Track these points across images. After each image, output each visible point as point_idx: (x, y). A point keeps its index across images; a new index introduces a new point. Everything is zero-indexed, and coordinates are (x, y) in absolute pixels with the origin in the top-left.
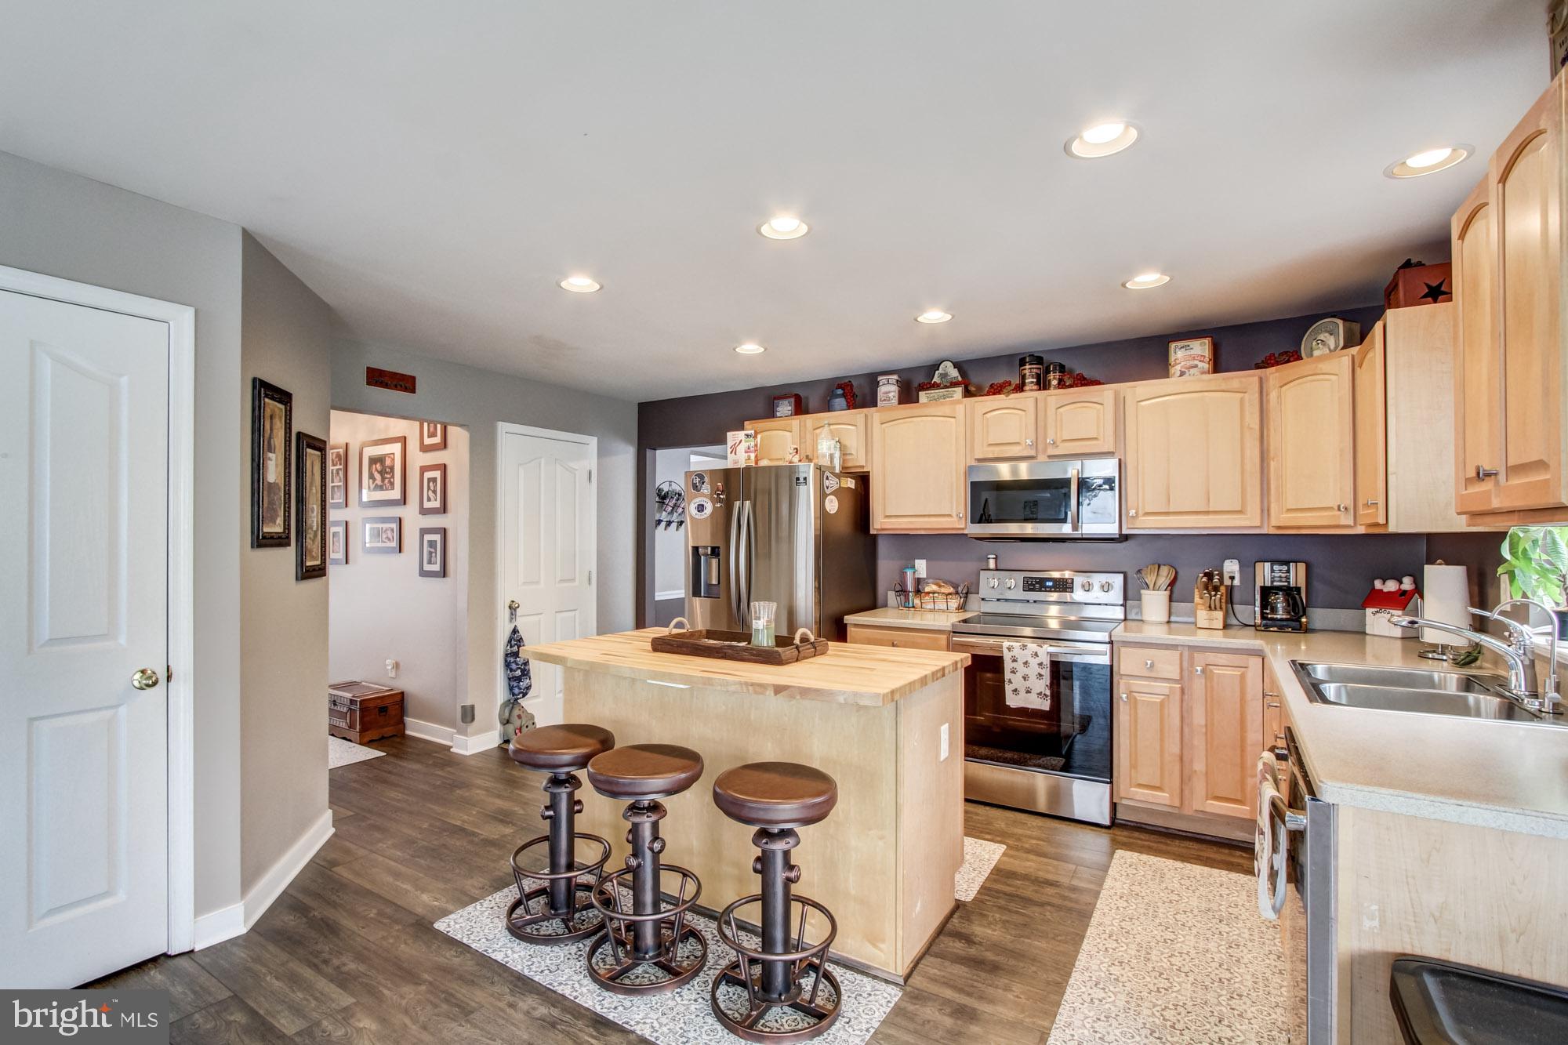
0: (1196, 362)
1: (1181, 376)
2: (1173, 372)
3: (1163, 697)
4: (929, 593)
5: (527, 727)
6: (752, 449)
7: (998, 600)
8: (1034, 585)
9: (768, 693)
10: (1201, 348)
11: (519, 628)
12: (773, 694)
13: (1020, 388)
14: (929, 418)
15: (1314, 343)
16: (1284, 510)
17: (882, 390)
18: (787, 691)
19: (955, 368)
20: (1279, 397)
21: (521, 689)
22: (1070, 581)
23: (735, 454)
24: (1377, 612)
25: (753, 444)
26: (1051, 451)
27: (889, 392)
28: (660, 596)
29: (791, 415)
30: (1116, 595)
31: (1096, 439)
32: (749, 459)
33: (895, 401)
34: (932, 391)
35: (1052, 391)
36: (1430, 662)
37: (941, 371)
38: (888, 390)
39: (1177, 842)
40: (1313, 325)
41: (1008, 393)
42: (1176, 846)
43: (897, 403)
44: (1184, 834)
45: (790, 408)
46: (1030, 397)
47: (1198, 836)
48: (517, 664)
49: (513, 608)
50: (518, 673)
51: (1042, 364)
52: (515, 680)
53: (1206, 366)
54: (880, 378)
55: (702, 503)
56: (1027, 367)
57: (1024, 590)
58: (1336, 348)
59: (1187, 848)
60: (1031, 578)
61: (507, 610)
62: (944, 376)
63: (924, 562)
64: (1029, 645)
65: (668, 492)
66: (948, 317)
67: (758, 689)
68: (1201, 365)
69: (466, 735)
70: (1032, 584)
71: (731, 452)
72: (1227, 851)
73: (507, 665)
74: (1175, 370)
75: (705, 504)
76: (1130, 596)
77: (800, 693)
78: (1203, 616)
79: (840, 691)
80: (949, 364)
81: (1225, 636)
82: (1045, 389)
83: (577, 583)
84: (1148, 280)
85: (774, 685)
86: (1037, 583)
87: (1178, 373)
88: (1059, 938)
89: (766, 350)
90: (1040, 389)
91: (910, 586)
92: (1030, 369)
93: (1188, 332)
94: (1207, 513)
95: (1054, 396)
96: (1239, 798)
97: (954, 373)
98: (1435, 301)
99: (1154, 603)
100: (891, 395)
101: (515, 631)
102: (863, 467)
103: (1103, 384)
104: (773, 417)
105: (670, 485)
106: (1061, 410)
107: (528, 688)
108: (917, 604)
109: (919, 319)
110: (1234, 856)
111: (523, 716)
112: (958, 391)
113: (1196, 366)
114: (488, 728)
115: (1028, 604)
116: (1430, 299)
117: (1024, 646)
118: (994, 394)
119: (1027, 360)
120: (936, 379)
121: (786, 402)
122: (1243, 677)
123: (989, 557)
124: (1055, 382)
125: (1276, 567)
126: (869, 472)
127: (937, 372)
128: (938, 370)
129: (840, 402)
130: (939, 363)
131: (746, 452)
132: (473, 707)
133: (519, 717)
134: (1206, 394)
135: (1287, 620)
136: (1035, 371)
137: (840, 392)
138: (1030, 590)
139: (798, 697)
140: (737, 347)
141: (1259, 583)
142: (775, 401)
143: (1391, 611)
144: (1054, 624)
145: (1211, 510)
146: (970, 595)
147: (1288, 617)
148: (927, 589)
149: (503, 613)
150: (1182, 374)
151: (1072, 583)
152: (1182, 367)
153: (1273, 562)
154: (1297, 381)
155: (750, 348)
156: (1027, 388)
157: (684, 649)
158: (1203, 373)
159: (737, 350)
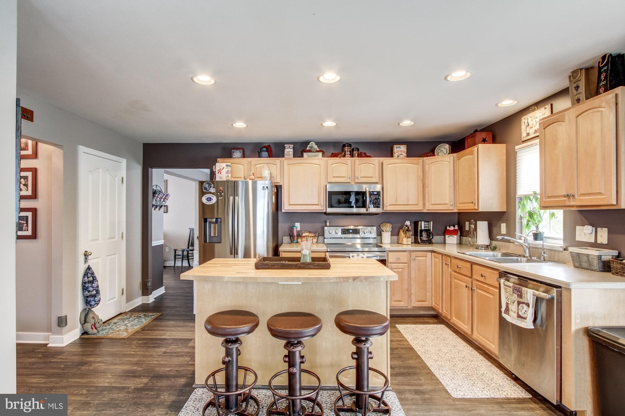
0: (403, 153)
1: (398, 157)
2: (395, 155)
3: (402, 269)
4: (304, 237)
5: (99, 323)
6: (229, 172)
7: (330, 238)
8: (345, 232)
9: (350, 281)
10: (403, 148)
11: (91, 266)
12: (352, 281)
13: (344, 156)
14: (309, 164)
15: (439, 151)
16: (430, 204)
17: (287, 151)
18: (358, 279)
19: (316, 145)
20: (429, 167)
21: (96, 301)
22: (358, 230)
23: (221, 174)
24: (449, 236)
25: (230, 169)
26: (357, 181)
27: (290, 152)
28: (155, 243)
29: (241, 158)
30: (374, 235)
31: (372, 177)
32: (228, 176)
33: (292, 156)
34: (309, 153)
35: (355, 158)
36: (479, 250)
37: (310, 145)
38: (289, 150)
39: (407, 319)
40: (439, 144)
41: (340, 157)
42: (408, 320)
43: (293, 157)
44: (406, 316)
45: (240, 154)
46: (348, 160)
47: (410, 316)
48: (93, 287)
49: (86, 255)
50: (94, 292)
51: (351, 147)
52: (92, 297)
53: (405, 154)
54: (285, 145)
55: (210, 197)
56: (346, 148)
57: (342, 234)
58: (446, 153)
59: (411, 320)
60: (344, 229)
61: (83, 256)
62: (311, 147)
63: (299, 224)
64: (360, 254)
65: (156, 191)
66: (335, 124)
67: (345, 279)
68: (404, 154)
69: (62, 334)
70: (344, 231)
71: (218, 173)
72: (422, 319)
73: (85, 288)
74: (396, 155)
75: (212, 197)
76: (380, 234)
77: (365, 279)
78: (405, 240)
79: (382, 276)
80: (314, 143)
81: (412, 247)
82: (353, 157)
83: (116, 239)
84: (407, 123)
85: (352, 277)
86: (346, 231)
87: (397, 156)
88: (413, 358)
89: (247, 126)
90: (351, 157)
91: (295, 234)
92: (347, 149)
93: (400, 142)
94: (408, 205)
95: (357, 160)
96: (425, 300)
97: (316, 147)
98: (484, 143)
99: (387, 237)
100: (291, 153)
101: (89, 268)
102: (279, 183)
103: (372, 157)
104: (231, 158)
105: (156, 187)
106: (361, 165)
107: (99, 301)
108: (299, 241)
109: (323, 124)
110: (424, 319)
111: (95, 317)
112: (320, 154)
113: (402, 154)
114: (74, 328)
115: (341, 239)
116: (483, 142)
117: (358, 255)
118: (333, 157)
119: (346, 145)
120: (308, 148)
121: (238, 151)
122: (426, 260)
123: (327, 221)
124: (357, 155)
125: (425, 223)
126: (281, 185)
127: (308, 146)
128: (309, 144)
129: (265, 154)
130: (309, 142)
131: (226, 173)
132: (66, 316)
133: (93, 318)
134: (407, 164)
135: (427, 240)
136: (350, 149)
137: (265, 149)
138: (344, 234)
139: (364, 281)
140: (233, 124)
141: (419, 229)
142: (233, 150)
143: (454, 236)
144: (359, 246)
145: (409, 204)
146: (319, 237)
147: (428, 239)
148: (304, 235)
149: (82, 258)
150: (398, 156)
151: (359, 230)
152: (398, 154)
153: (425, 221)
154: (435, 163)
155: (240, 125)
156: (346, 156)
157: (276, 266)
158: (404, 157)
159: (233, 125)
